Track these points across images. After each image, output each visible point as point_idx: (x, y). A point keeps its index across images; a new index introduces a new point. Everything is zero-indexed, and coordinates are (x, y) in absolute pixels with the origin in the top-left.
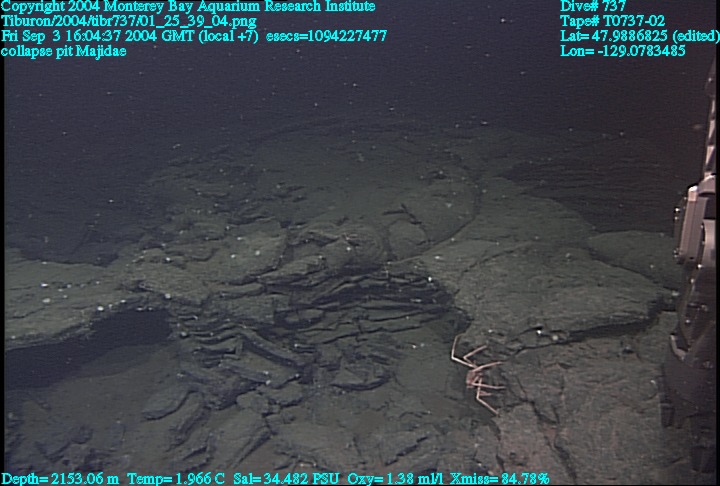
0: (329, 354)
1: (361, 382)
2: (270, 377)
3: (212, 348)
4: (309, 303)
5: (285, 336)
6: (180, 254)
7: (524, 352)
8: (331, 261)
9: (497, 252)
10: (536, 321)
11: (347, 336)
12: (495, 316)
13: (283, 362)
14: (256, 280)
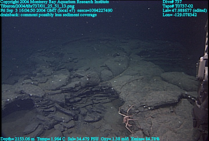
0: (83, 111)
1: (93, 120)
2: (64, 119)
3: (47, 110)
4: (77, 95)
5: (70, 106)
6: (36, 81)
7: (140, 113)
8: (82, 83)
9: (133, 79)
10: (143, 103)
11: (89, 105)
12: (131, 101)
13: (68, 114)
14: (60, 89)
